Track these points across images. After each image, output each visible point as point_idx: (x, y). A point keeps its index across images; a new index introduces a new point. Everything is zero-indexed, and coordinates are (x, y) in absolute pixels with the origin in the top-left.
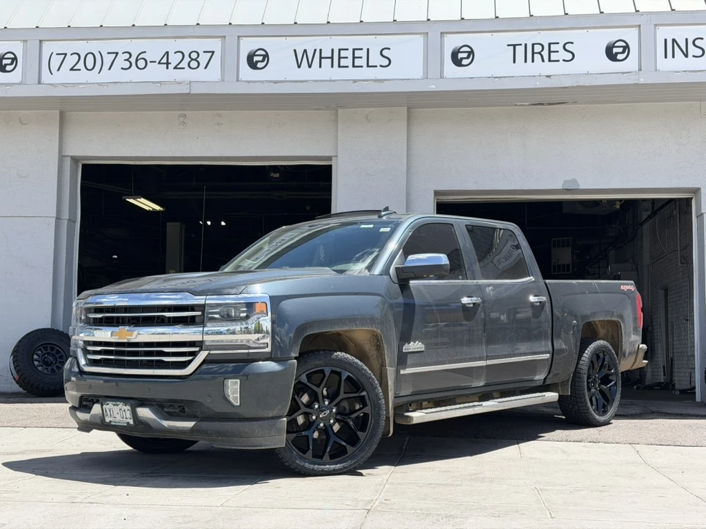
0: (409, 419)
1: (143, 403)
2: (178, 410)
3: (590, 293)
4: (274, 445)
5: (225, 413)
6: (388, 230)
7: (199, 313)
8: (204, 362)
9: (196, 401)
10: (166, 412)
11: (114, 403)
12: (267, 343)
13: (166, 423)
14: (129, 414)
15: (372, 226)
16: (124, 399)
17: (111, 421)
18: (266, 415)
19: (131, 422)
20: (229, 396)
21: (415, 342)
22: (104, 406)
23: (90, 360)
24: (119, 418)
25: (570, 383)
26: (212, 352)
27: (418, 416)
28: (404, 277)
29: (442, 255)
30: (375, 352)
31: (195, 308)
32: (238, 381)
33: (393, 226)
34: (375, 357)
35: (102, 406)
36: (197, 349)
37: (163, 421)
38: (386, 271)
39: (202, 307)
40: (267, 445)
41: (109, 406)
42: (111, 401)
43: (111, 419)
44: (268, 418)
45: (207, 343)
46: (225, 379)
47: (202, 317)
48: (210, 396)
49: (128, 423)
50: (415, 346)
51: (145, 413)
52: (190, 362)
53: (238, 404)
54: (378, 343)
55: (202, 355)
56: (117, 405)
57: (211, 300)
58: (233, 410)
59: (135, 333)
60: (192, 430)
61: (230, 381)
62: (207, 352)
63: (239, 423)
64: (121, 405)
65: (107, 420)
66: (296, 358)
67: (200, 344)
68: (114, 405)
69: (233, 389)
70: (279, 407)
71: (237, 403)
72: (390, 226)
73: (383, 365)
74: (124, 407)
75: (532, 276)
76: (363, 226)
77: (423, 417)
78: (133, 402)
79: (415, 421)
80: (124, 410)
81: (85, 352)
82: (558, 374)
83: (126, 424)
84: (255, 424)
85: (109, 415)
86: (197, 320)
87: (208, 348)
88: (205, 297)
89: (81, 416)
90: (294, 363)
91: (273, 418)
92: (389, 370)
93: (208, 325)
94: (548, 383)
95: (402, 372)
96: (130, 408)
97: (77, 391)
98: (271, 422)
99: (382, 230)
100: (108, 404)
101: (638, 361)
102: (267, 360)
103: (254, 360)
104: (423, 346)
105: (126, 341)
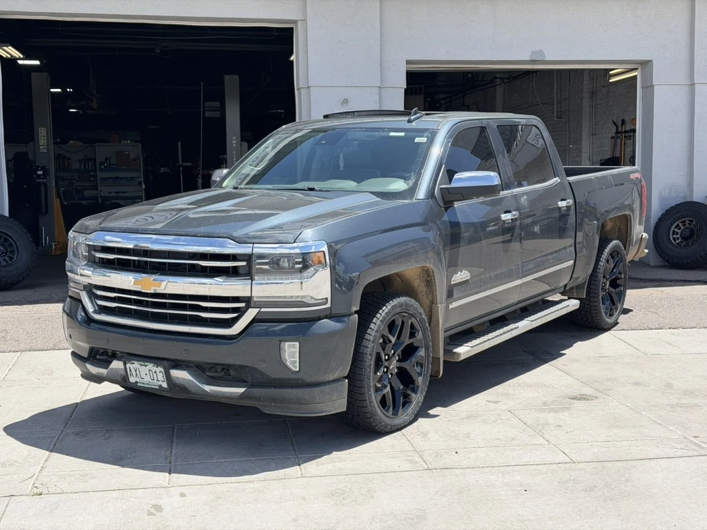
0: (456, 356)
1: (177, 364)
2: (222, 374)
3: (606, 188)
4: (336, 409)
5: (282, 379)
6: (424, 140)
7: (244, 263)
8: (254, 321)
9: (247, 366)
10: (210, 377)
11: (142, 363)
12: (327, 299)
13: (208, 388)
14: (161, 377)
15: (402, 134)
16: (156, 360)
17: (136, 382)
18: (327, 379)
19: (165, 385)
20: (286, 361)
21: (461, 272)
22: (128, 366)
23: (100, 306)
24: (147, 379)
25: (586, 286)
26: (263, 310)
27: (464, 351)
28: (448, 198)
29: (492, 174)
30: (425, 289)
31: (238, 258)
32: (297, 344)
33: (430, 135)
34: (424, 293)
35: (125, 364)
36: (243, 305)
37: (205, 386)
38: (430, 194)
39: (248, 258)
40: (329, 411)
41: (134, 366)
42: (138, 361)
43: (138, 380)
44: (329, 382)
45: (255, 299)
46: (280, 341)
47: (248, 267)
48: (264, 361)
49: (160, 386)
50: (462, 276)
51: (180, 375)
52: (235, 320)
53: (298, 369)
54: (429, 279)
55: (251, 314)
56: (146, 366)
57: (259, 249)
58: (292, 376)
59: (164, 284)
60: (242, 396)
61: (287, 344)
62: (256, 310)
63: (297, 390)
64: (150, 366)
65: (132, 380)
66: (356, 312)
67: (248, 301)
68: (141, 365)
69: (291, 353)
70: (341, 368)
71: (296, 367)
72: (425, 134)
73: (433, 302)
74: (155, 369)
75: (558, 176)
76: (392, 134)
77: (469, 351)
78: (166, 363)
79: (462, 358)
80: (155, 372)
81: (93, 297)
82: (578, 278)
83: (158, 387)
84: (316, 390)
85: (135, 375)
86: (241, 271)
87: (259, 305)
88: (252, 245)
89: (94, 370)
90: (355, 318)
91: (334, 381)
92: (441, 308)
93: (255, 277)
94: (567, 288)
95: (451, 307)
96: (163, 370)
97: (88, 342)
98: (333, 386)
99: (417, 140)
100: (133, 363)
101: (640, 251)
102: (326, 318)
103: (313, 319)
104: (469, 274)
105: (152, 291)
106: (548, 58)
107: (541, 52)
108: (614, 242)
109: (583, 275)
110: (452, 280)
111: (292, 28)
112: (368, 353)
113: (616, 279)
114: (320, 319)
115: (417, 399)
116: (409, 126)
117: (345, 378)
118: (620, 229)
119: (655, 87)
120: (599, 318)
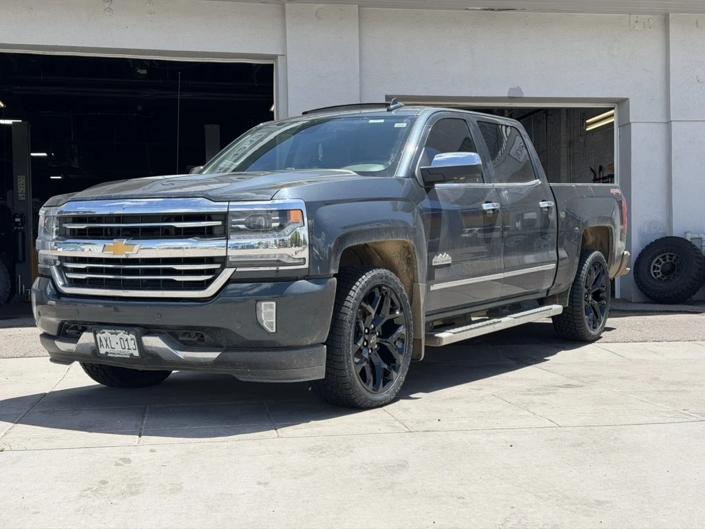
0: (438, 341)
1: (150, 330)
2: (196, 339)
3: (587, 197)
4: (314, 376)
5: (258, 341)
6: (404, 125)
7: (219, 223)
8: (229, 281)
9: (222, 328)
10: (181, 341)
11: (113, 331)
12: (305, 259)
13: (182, 355)
14: (132, 344)
15: (382, 121)
16: (127, 327)
17: (107, 353)
18: (305, 343)
19: (136, 353)
20: (262, 321)
21: (443, 254)
22: (98, 335)
23: (70, 279)
24: (118, 349)
25: (568, 295)
26: (238, 270)
27: (447, 337)
28: (429, 178)
29: (473, 154)
30: (405, 267)
31: (214, 217)
32: (274, 303)
33: (410, 121)
34: (405, 271)
35: (95, 334)
36: (218, 266)
37: (178, 352)
38: (411, 174)
39: (224, 216)
40: (306, 378)
41: (105, 335)
42: (108, 329)
43: (108, 350)
44: (307, 346)
45: (231, 259)
46: (257, 301)
47: (223, 228)
48: (239, 322)
49: (132, 355)
50: (442, 258)
51: (154, 342)
52: (209, 282)
53: (274, 331)
54: (410, 256)
55: (227, 273)
56: (117, 334)
57: (235, 207)
58: (267, 338)
59: (136, 247)
60: (216, 362)
61: (263, 303)
62: (232, 270)
63: (274, 353)
64: (122, 334)
65: (103, 351)
66: (335, 275)
67: (223, 261)
68: (112, 334)
69: (267, 313)
70: (319, 332)
71: (272, 327)
72: (405, 120)
73: (414, 281)
74: (127, 336)
75: (539, 178)
76: (371, 121)
77: (451, 337)
78: (138, 330)
79: (445, 343)
80: (127, 340)
81: (63, 270)
82: (560, 285)
83: (129, 356)
84: (293, 353)
85: (105, 346)
86: (216, 231)
87: (234, 265)
88: (227, 203)
89: (63, 346)
90: (334, 282)
91: (312, 346)
92: (422, 287)
93: (231, 237)
94: (550, 294)
95: (432, 288)
96: (134, 337)
97: (57, 317)
98: (310, 350)
99: (396, 125)
100: (104, 333)
101: (622, 268)
102: (304, 279)
103: (290, 278)
104: (450, 258)
105: (124, 256)
106: (526, 95)
107: (519, 89)
108: (596, 252)
109: (565, 283)
110: (433, 261)
111: (273, 65)
112: (348, 320)
113: (599, 292)
114: (297, 279)
115: (398, 378)
116: (389, 114)
117: (324, 344)
118: (601, 243)
119: (632, 124)
120: (582, 328)
